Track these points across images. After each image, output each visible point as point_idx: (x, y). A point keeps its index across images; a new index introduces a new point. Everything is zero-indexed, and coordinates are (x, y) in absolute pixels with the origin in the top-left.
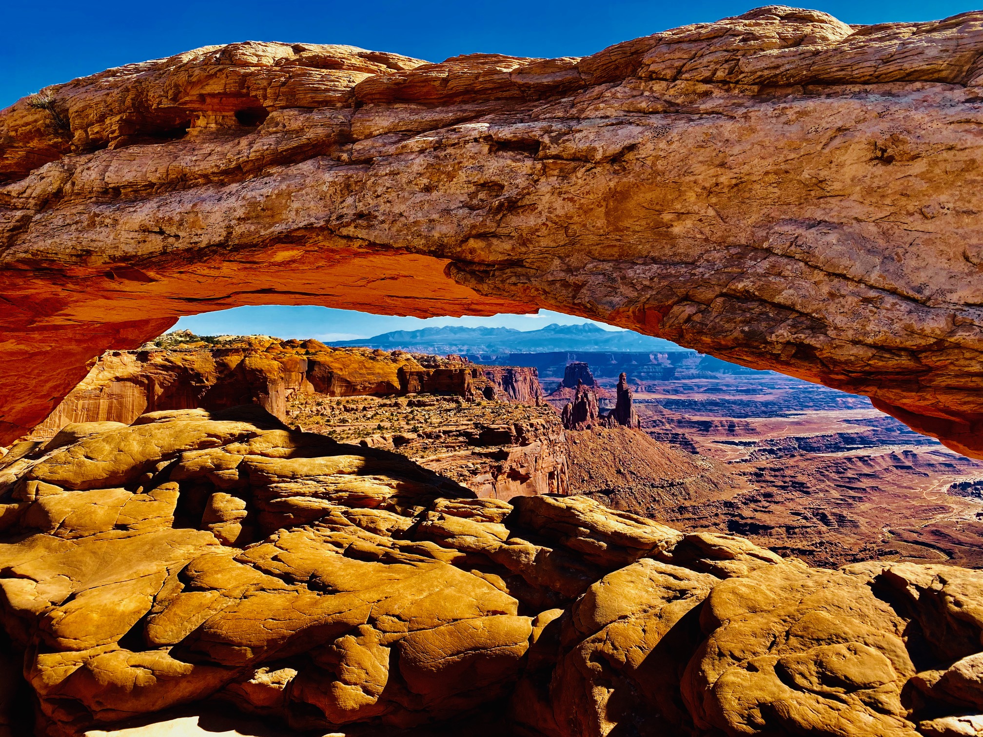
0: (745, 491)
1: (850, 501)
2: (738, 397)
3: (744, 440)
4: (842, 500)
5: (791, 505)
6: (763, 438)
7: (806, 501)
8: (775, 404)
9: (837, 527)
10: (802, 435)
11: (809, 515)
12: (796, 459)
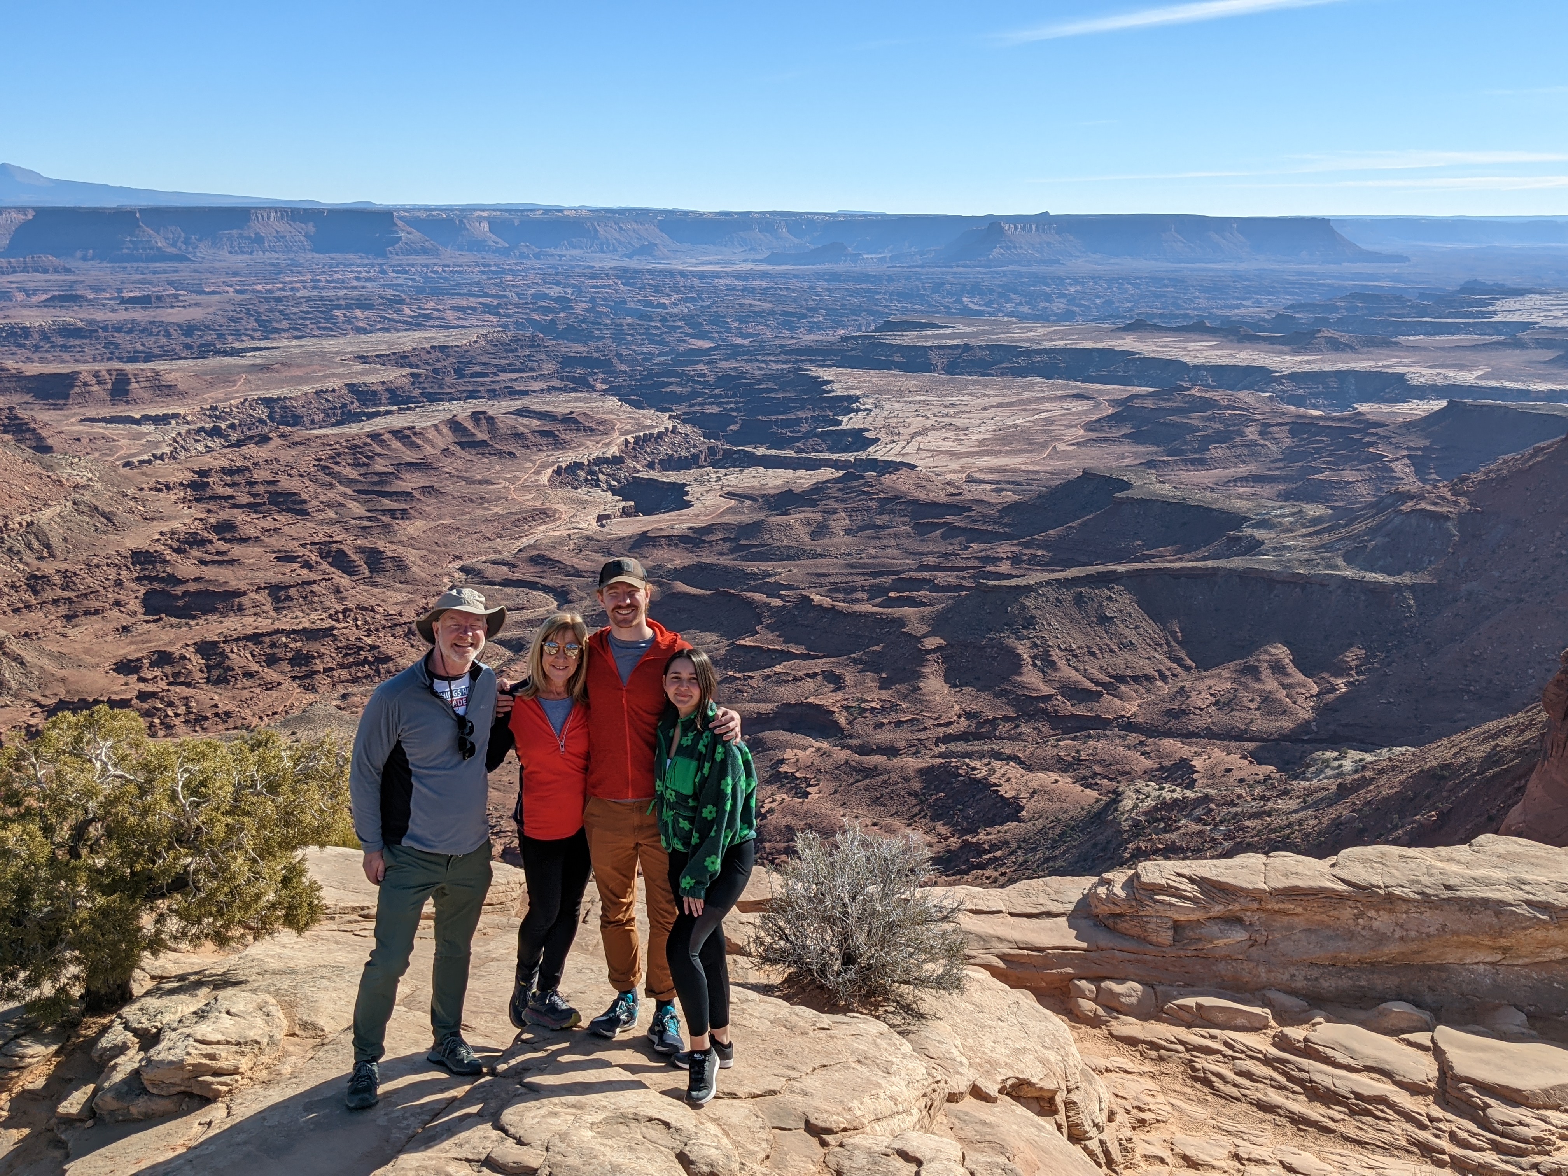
0: (176, 525)
1: (386, 519)
2: (123, 315)
3: (153, 412)
4: (369, 519)
5: (275, 542)
6: (195, 404)
7: (302, 529)
8: (208, 327)
9: (367, 574)
10: (274, 393)
11: (314, 557)
12: (272, 445)
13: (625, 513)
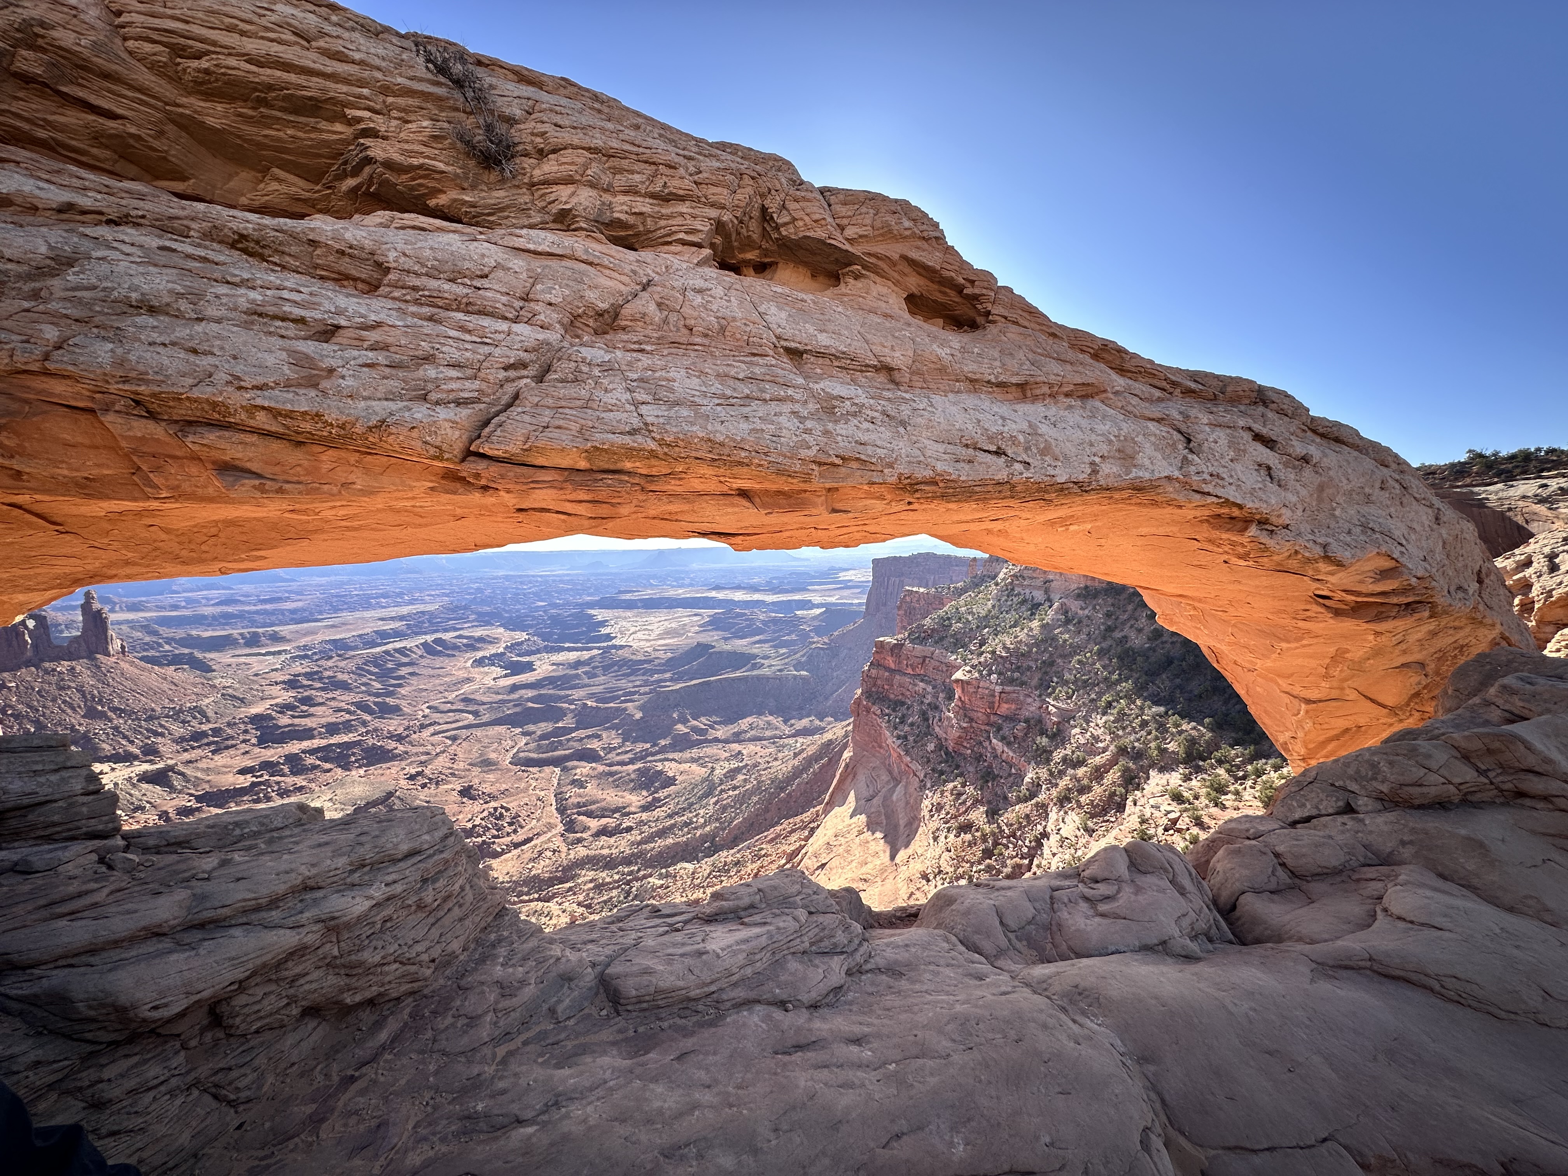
0: (280, 700)
1: (392, 689)
2: (259, 607)
3: (272, 650)
4: (383, 689)
5: (333, 704)
6: (294, 644)
7: (349, 697)
8: (305, 610)
9: (380, 714)
10: (338, 637)
11: (353, 709)
12: (334, 660)
13: (506, 676)
